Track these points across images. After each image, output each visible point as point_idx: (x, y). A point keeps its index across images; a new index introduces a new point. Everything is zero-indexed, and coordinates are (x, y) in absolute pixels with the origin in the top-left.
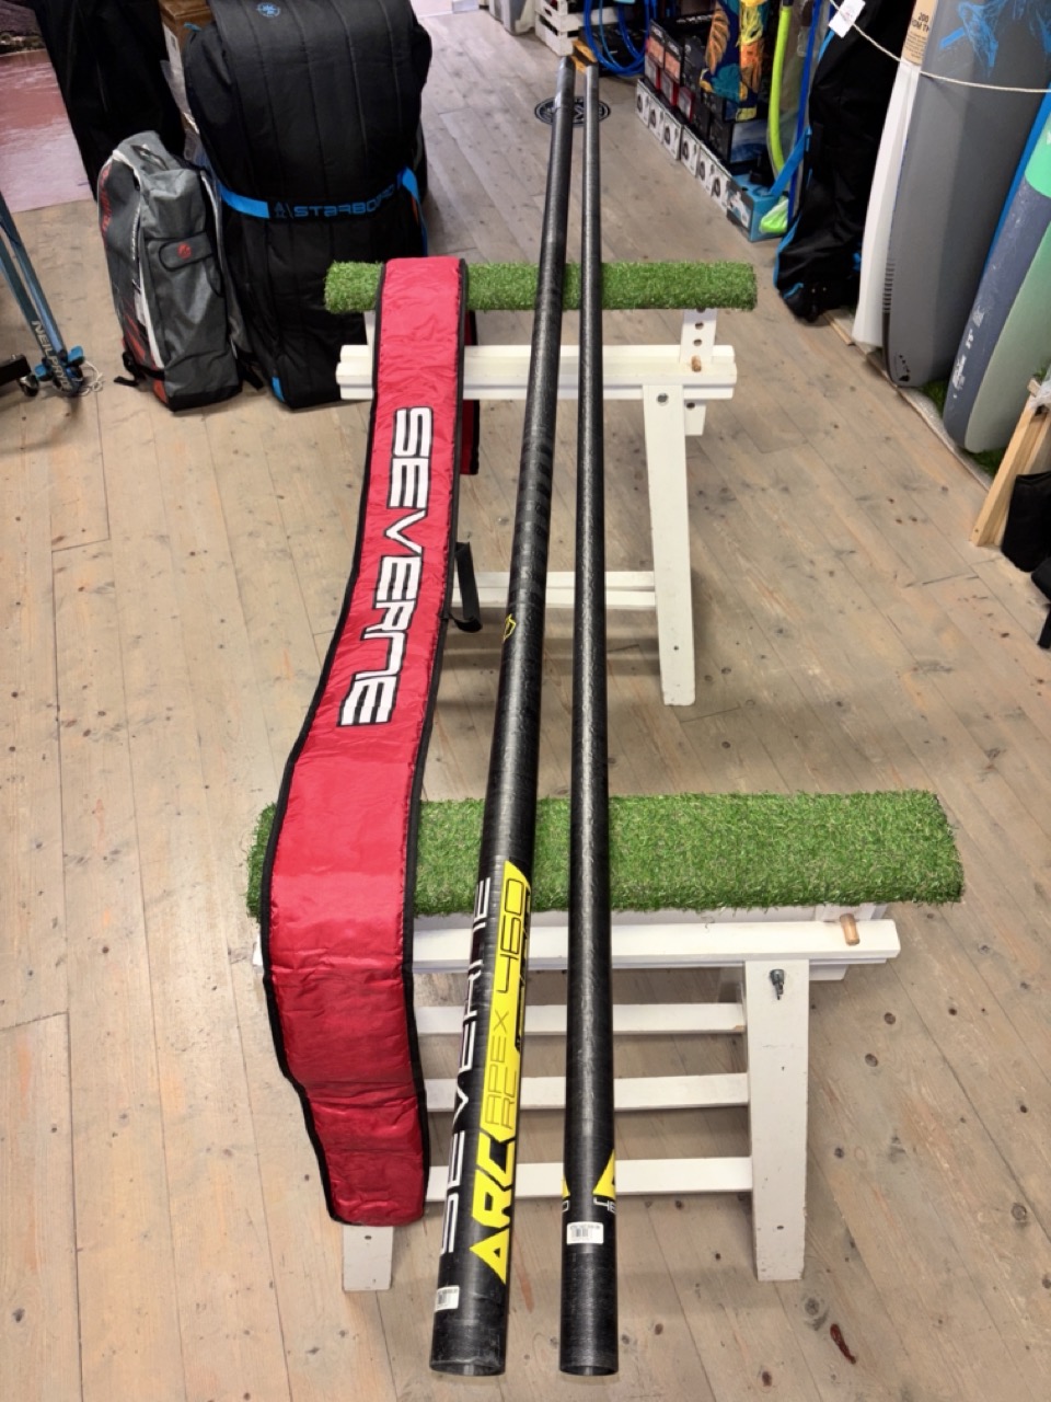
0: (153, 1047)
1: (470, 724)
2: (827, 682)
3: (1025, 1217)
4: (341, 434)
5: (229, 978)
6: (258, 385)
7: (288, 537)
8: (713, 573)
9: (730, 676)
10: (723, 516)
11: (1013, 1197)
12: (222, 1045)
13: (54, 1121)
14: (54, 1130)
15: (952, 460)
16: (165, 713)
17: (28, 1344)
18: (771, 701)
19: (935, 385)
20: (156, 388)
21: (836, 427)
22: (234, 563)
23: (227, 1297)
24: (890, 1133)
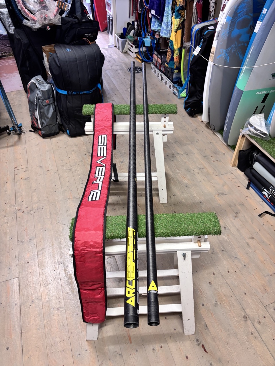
0: (40, 285)
1: (115, 208)
2: (198, 198)
3: (246, 319)
4: (83, 143)
5: (58, 268)
6: (63, 132)
7: (71, 166)
8: (170, 173)
9: (175, 196)
10: (173, 161)
11: (243, 314)
12: (57, 284)
13: (16, 303)
14: (16, 305)
15: (225, 147)
16: (42, 207)
17: (10, 355)
18: (185, 202)
19: (221, 131)
20: (39, 133)
21: (199, 140)
22: (58, 172)
23: (58, 343)
24: (215, 300)
